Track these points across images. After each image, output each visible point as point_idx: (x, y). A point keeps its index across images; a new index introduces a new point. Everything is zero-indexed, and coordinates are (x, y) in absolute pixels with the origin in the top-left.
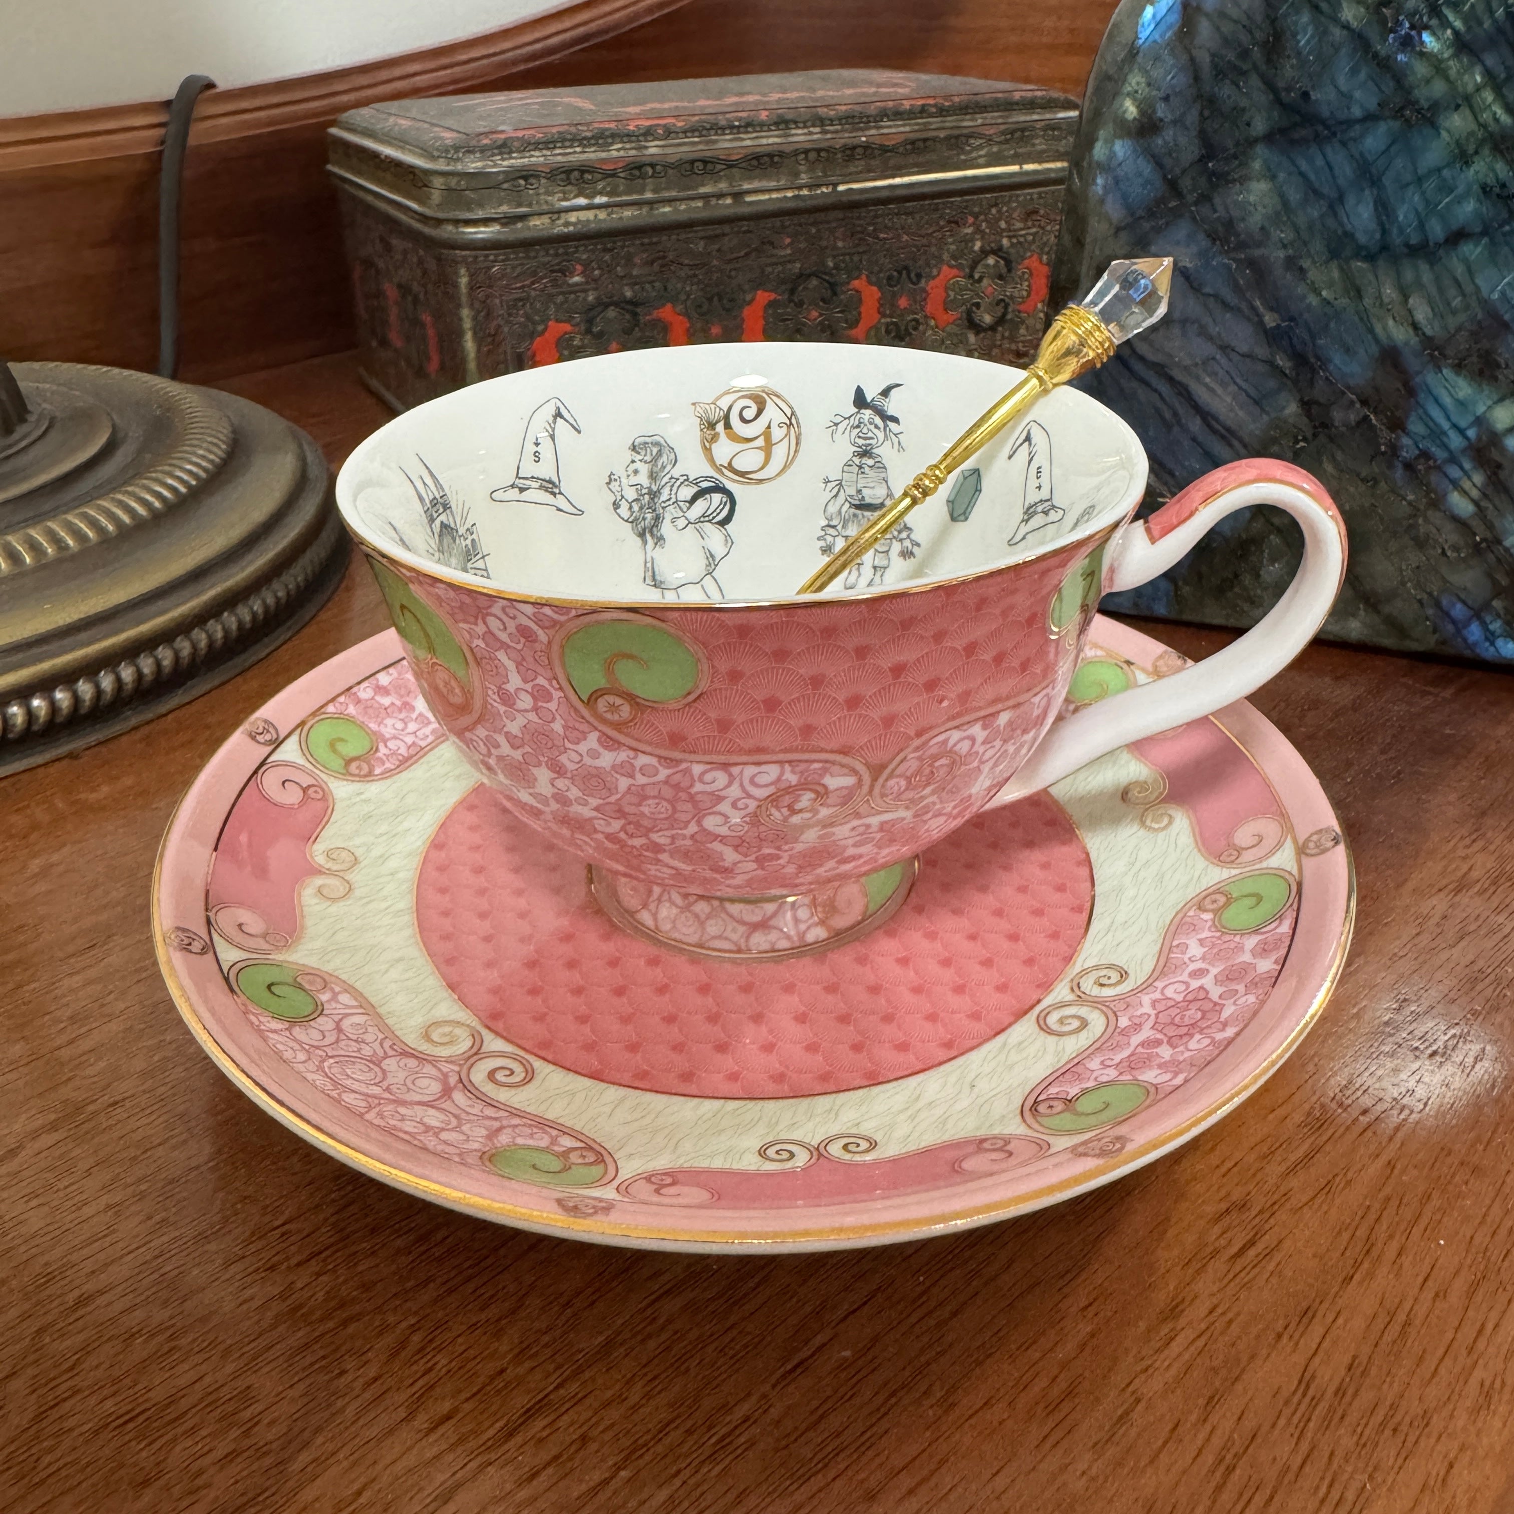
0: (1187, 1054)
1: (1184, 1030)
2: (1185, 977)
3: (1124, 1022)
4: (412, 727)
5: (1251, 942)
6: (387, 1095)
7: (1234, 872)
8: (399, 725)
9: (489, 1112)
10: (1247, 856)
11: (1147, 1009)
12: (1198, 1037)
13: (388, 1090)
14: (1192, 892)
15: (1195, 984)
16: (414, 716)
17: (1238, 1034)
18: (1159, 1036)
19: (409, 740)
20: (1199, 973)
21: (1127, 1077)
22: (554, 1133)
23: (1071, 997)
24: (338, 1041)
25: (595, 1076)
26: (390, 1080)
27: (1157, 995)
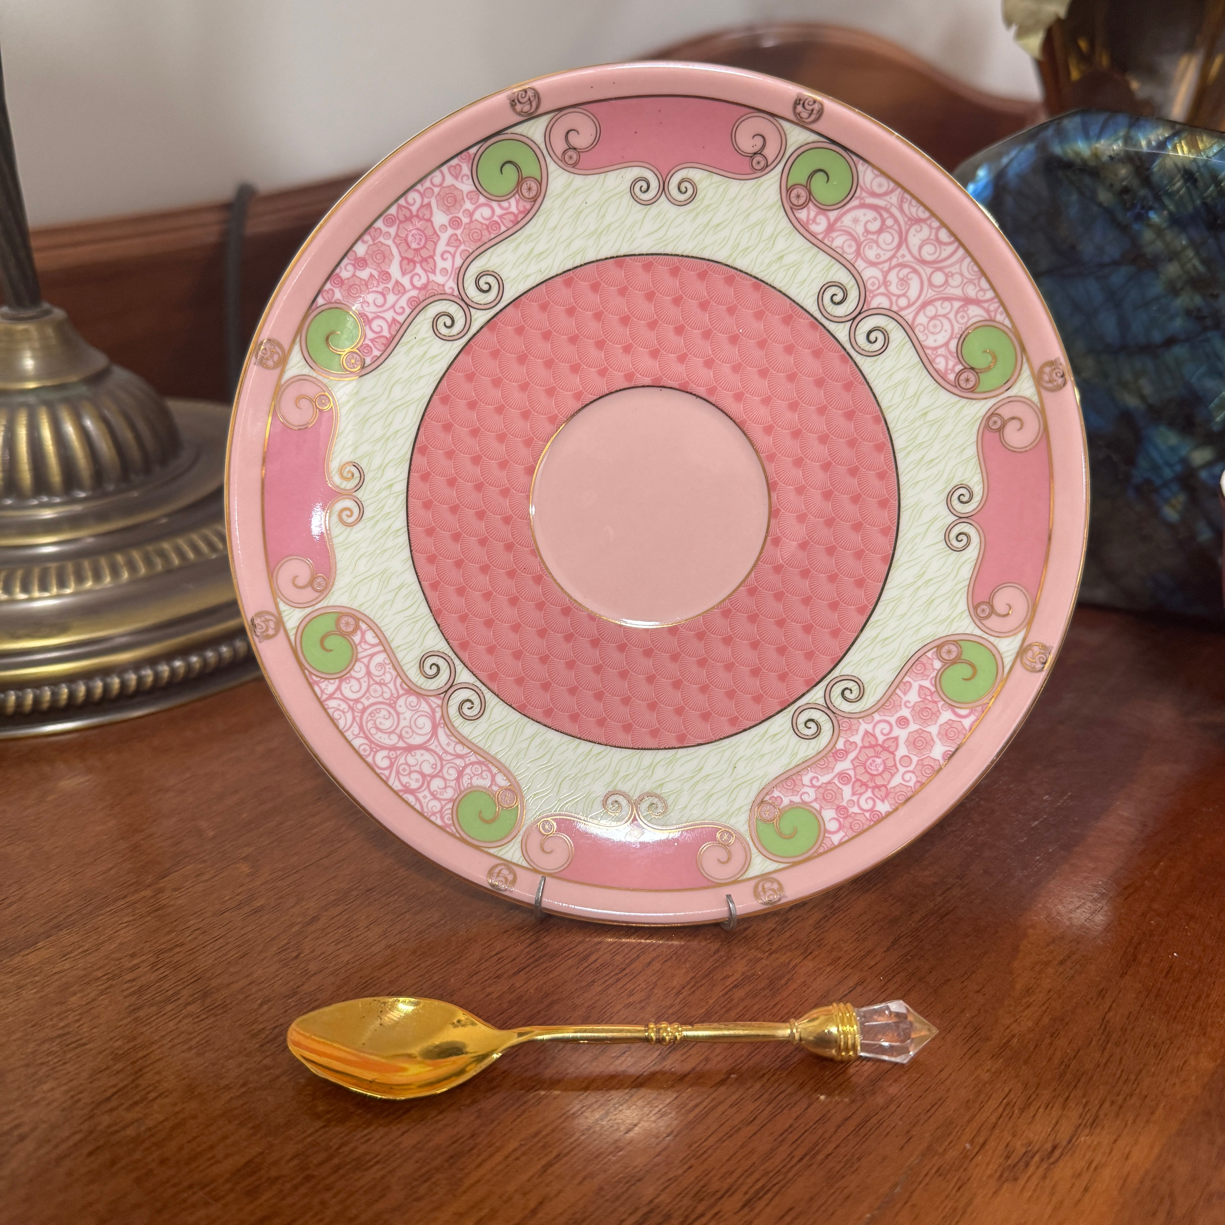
0: (856, 810)
1: (865, 778)
2: (893, 720)
3: (840, 745)
4: (391, 298)
5: (946, 715)
6: (401, 744)
7: (978, 632)
8: (380, 300)
9: (460, 749)
10: (993, 622)
11: (857, 739)
12: (869, 794)
13: (400, 737)
14: (942, 631)
15: (897, 732)
16: (390, 286)
17: (889, 814)
18: (851, 773)
19: (389, 315)
20: (903, 722)
21: (816, 806)
22: (495, 770)
23: (821, 701)
24: (369, 686)
25: (521, 710)
26: (403, 723)
27: (869, 728)
